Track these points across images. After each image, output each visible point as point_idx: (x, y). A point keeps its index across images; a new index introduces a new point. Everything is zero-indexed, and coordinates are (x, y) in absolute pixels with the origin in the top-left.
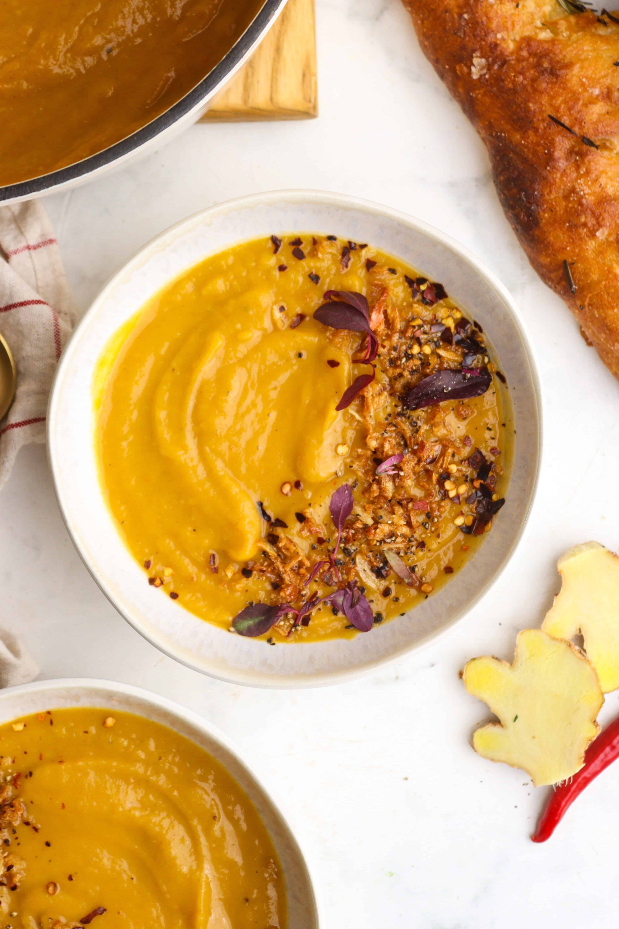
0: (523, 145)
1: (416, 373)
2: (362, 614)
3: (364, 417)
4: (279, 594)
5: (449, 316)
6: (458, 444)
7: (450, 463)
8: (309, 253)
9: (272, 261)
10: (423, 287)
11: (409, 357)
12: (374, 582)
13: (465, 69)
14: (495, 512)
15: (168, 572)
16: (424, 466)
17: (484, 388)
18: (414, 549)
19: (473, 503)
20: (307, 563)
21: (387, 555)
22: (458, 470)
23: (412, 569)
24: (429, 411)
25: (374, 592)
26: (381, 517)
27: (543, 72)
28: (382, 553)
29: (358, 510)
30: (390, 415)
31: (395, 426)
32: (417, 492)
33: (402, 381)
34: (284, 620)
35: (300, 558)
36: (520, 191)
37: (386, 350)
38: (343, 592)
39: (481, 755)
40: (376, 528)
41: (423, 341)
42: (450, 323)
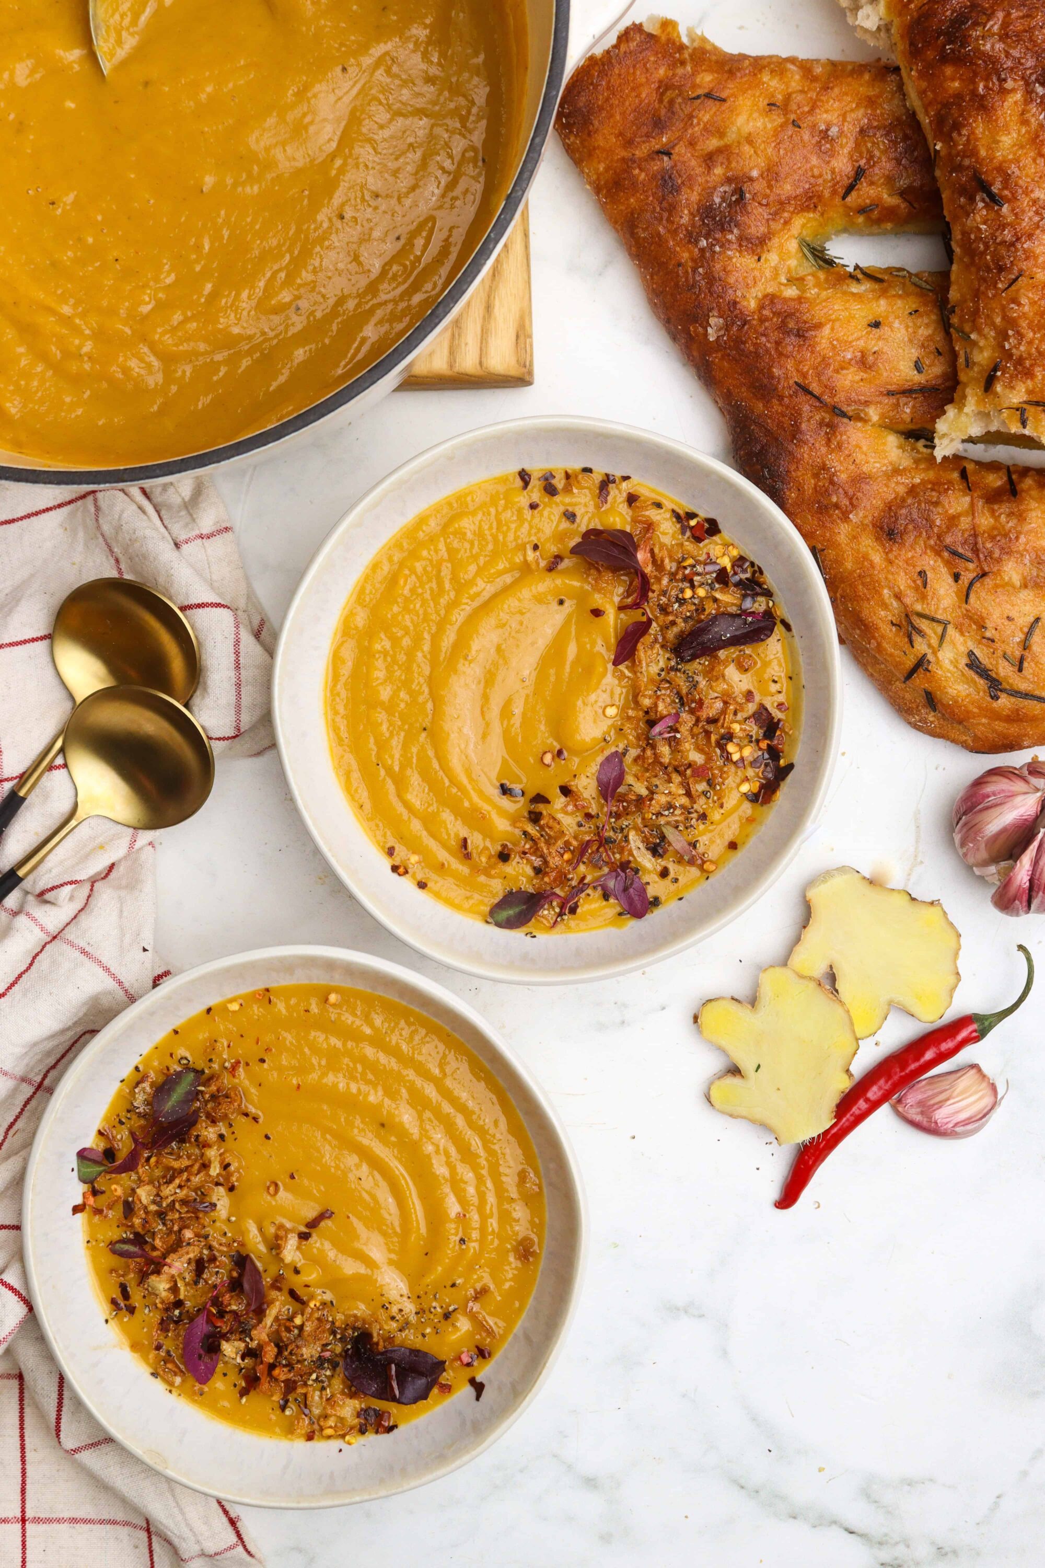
0: (766, 415)
1: (690, 620)
2: (636, 898)
3: (635, 673)
4: (542, 879)
5: (724, 554)
6: (741, 699)
7: (733, 722)
8: (563, 489)
9: (523, 500)
10: (693, 523)
11: (682, 601)
12: (650, 861)
13: (700, 329)
14: (783, 779)
15: (414, 859)
16: (703, 727)
17: (769, 633)
18: (694, 822)
19: (759, 767)
20: (575, 843)
21: (664, 830)
22: (741, 729)
23: (694, 845)
24: (707, 663)
25: (649, 872)
26: (657, 786)
27: (788, 333)
28: (659, 827)
29: (630, 779)
30: (662, 670)
31: (668, 682)
32: (696, 757)
33: (675, 630)
34: (548, 910)
35: (566, 839)
36: (763, 467)
37: (655, 594)
38: (614, 874)
39: (718, 1110)
40: (651, 799)
41: (696, 583)
42: (726, 562)
